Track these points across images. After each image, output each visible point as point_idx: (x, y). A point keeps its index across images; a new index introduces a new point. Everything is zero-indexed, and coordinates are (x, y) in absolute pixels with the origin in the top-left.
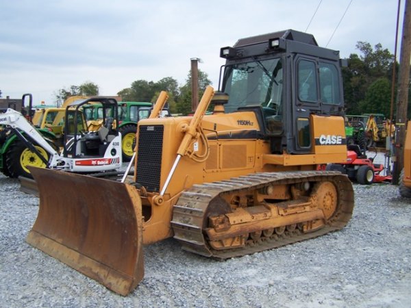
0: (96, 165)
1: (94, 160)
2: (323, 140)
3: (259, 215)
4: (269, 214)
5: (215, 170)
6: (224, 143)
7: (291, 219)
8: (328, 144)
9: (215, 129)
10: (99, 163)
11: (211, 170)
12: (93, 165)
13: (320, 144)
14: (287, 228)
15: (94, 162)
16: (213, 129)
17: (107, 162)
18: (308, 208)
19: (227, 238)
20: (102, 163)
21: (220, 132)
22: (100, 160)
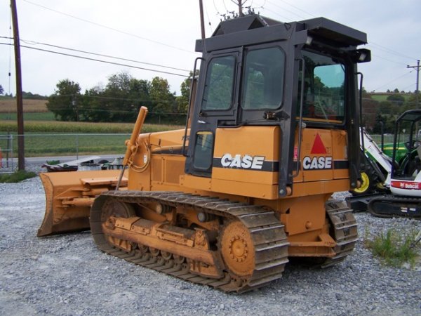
0: (404, 188)
1: (402, 182)
2: (227, 160)
3: (139, 228)
4: (147, 231)
5: (160, 183)
6: (167, 157)
7: (168, 246)
8: (235, 167)
9: (159, 144)
10: (407, 186)
11: (157, 182)
12: (400, 188)
13: (221, 166)
14: (160, 253)
15: (402, 185)
16: (158, 144)
17: (417, 187)
18: (190, 243)
19: (118, 238)
20: (410, 186)
21: (164, 147)
22: (409, 183)
